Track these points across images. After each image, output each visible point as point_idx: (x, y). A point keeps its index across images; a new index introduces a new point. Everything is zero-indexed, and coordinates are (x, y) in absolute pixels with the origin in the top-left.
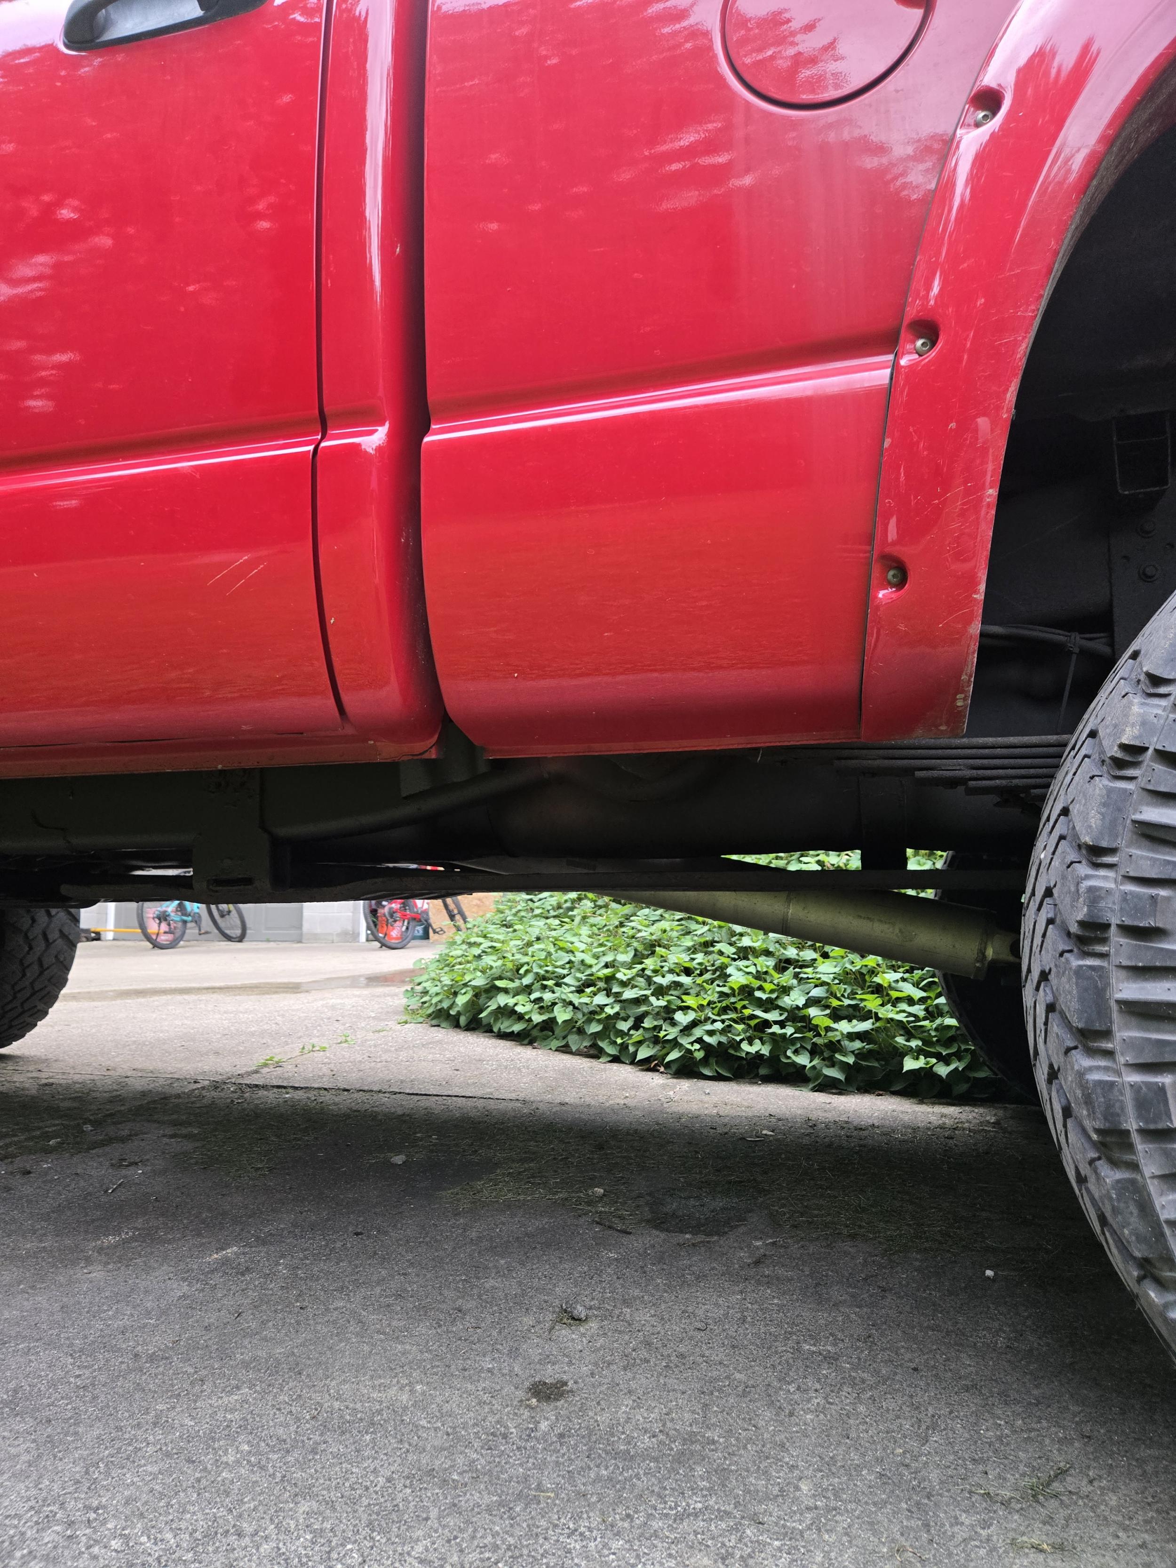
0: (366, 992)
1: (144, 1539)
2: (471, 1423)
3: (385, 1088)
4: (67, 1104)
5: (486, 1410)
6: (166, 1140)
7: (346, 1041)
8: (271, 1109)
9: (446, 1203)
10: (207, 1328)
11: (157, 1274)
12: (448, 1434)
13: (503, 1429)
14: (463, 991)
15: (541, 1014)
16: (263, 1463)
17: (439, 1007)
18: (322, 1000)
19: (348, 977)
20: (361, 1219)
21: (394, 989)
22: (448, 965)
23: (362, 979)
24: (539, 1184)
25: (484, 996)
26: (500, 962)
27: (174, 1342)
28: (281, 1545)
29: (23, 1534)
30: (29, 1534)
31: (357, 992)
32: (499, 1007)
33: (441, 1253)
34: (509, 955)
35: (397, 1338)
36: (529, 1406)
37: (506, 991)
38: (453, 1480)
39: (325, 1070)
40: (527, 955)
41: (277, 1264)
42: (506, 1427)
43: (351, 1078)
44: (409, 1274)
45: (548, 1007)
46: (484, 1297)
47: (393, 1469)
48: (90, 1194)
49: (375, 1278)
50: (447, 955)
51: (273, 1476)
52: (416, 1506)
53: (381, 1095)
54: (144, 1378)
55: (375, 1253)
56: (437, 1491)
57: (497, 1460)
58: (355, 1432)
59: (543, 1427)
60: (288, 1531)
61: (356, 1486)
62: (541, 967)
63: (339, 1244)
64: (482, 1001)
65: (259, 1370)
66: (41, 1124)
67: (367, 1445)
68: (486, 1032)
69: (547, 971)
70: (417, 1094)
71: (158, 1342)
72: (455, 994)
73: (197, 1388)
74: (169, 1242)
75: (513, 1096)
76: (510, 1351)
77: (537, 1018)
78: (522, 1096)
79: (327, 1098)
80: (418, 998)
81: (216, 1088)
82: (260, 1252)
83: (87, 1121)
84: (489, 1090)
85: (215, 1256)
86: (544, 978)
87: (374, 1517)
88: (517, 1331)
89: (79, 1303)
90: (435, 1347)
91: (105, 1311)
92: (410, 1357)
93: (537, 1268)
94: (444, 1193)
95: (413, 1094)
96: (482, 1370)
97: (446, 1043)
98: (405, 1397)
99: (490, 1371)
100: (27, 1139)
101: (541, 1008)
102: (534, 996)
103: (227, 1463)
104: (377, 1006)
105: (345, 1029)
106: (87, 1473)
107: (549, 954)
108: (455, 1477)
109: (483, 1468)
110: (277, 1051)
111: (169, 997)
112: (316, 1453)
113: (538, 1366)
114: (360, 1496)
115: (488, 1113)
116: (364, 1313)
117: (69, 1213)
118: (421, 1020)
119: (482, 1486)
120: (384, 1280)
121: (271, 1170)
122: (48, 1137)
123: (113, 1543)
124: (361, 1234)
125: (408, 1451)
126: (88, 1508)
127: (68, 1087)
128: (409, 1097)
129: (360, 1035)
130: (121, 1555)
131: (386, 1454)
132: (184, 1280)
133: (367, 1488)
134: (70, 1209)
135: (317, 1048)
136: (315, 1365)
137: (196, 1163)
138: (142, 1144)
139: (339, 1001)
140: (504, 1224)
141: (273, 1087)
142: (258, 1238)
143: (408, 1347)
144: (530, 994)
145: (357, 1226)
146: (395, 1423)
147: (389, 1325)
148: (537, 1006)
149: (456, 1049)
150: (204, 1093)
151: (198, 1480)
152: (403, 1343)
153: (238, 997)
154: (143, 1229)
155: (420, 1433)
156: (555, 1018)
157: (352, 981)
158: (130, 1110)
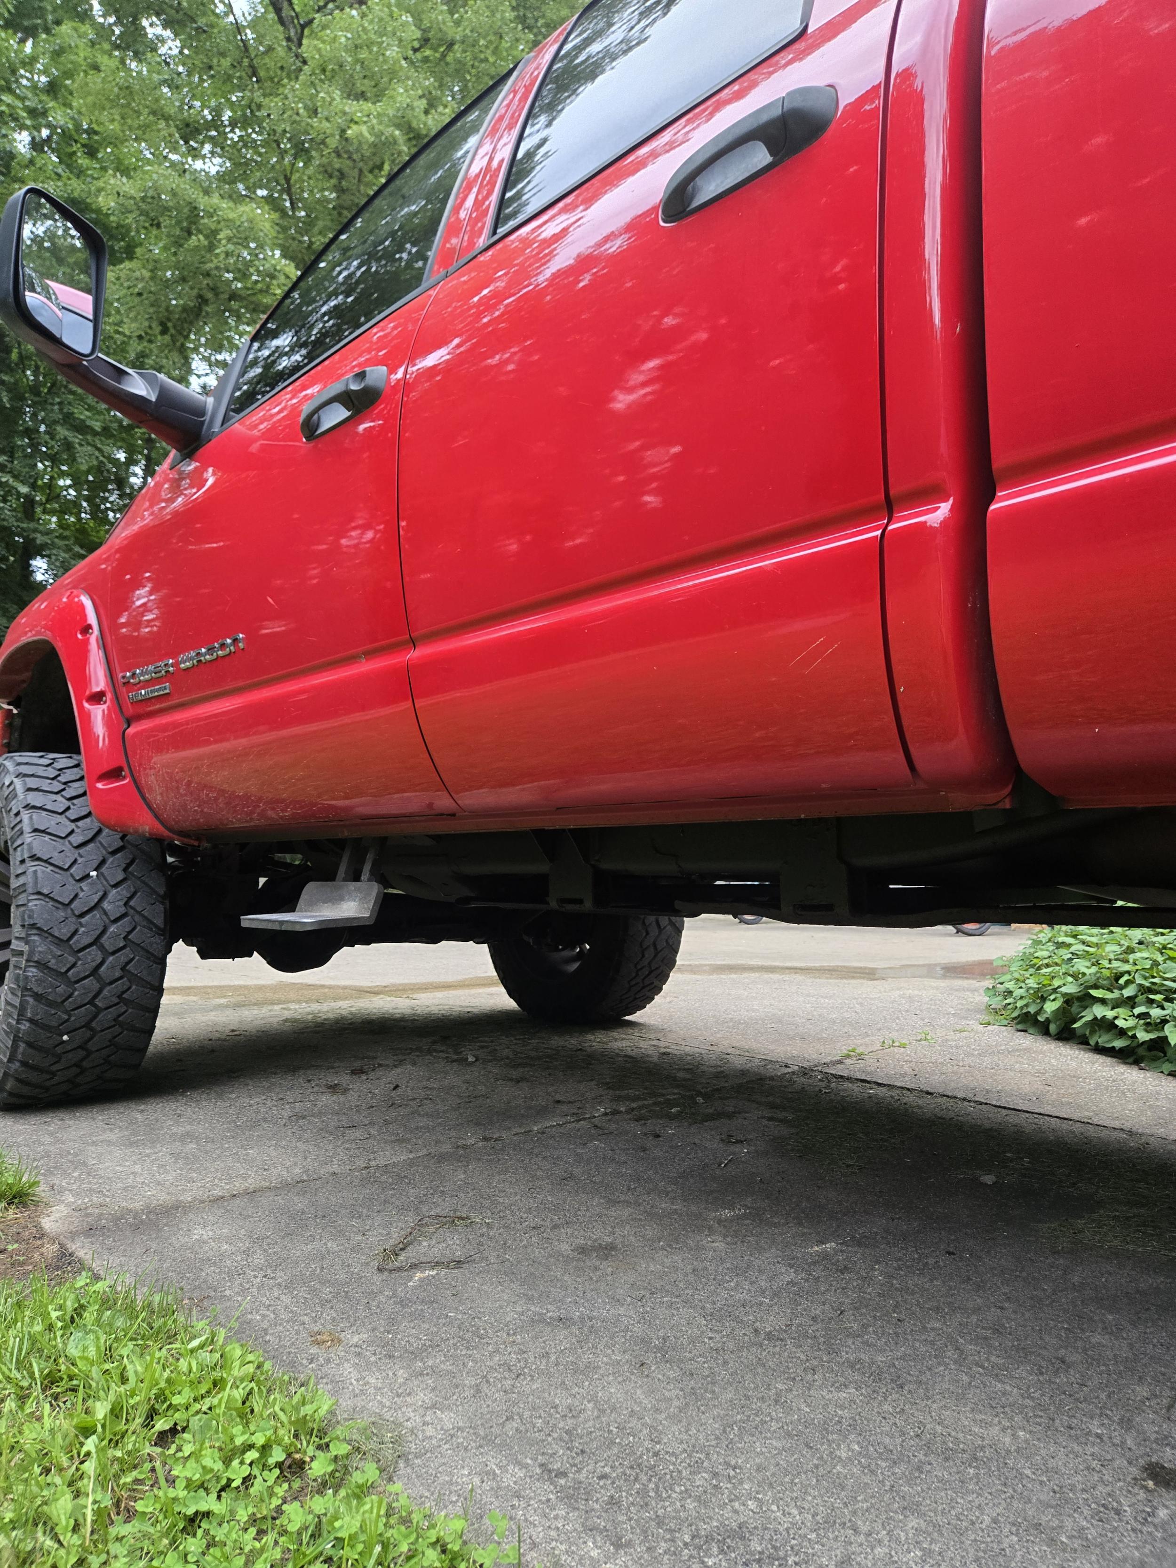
0: (942, 984)
1: (774, 1508)
2: (1080, 1487)
3: (970, 1096)
4: (681, 1075)
5: (1096, 1478)
6: (765, 1122)
7: (926, 1039)
8: (856, 1103)
9: (1042, 1237)
10: (814, 1319)
11: (767, 1255)
12: (1054, 1492)
13: (1115, 1504)
14: (1052, 997)
15: (1147, 1031)
16: (873, 1467)
17: (1025, 1011)
18: (899, 989)
19: (923, 966)
20: (953, 1237)
21: (973, 983)
22: (1032, 966)
23: (938, 969)
24: (1152, 1235)
25: (1076, 1004)
26: (1094, 969)
27: (787, 1326)
28: (893, 1553)
29: (680, 1472)
30: (684, 1473)
31: (934, 983)
32: (1096, 1018)
33: (1039, 1293)
34: (1105, 963)
35: (997, 1375)
36: (1145, 1487)
37: (1103, 1001)
38: (1062, 1542)
39: (907, 1068)
40: (1127, 961)
41: (873, 1269)
42: (1119, 1502)
43: (933, 1081)
44: (1006, 1309)
45: (1156, 1024)
46: (1090, 1353)
47: (998, 1511)
48: (706, 1165)
49: (970, 1305)
50: (1032, 954)
51: (882, 1482)
52: (1023, 1557)
53: (966, 1103)
54: (764, 1354)
55: (969, 1279)
56: (1045, 1548)
57: (1109, 1535)
58: (958, 1462)
59: (1161, 1515)
60: (898, 1541)
61: (962, 1518)
62: (1145, 978)
63: (931, 1261)
64: (1074, 1009)
65: (864, 1374)
66: (664, 1092)
67: (971, 1479)
68: (1081, 1043)
69: (1153, 983)
70: (1005, 1108)
71: (773, 1322)
72: (1043, 999)
73: (809, 1377)
74: (776, 1225)
75: (1117, 1124)
76: (1121, 1421)
77: (1143, 1036)
78: (1127, 1126)
79: (911, 1099)
80: (1000, 998)
81: (805, 1074)
82: (856, 1253)
83: (699, 1094)
84: (1087, 1114)
85: (816, 1248)
86: (1150, 990)
87: (981, 1554)
88: (1128, 1399)
89: (706, 1269)
90: (1036, 1395)
91: (728, 1282)
92: (1011, 1399)
93: (1151, 1333)
94: (1040, 1226)
95: (1000, 1107)
96: (1089, 1433)
97: (1034, 1052)
98: (1007, 1440)
99: (1098, 1436)
100: (655, 1104)
101: (1148, 1024)
102: (1137, 1011)
103: (840, 1457)
104: (956, 1002)
105: (925, 1025)
106: (724, 1431)
107: (1156, 964)
108: (1064, 1540)
109: (1095, 1538)
110: (859, 1042)
111: (757, 975)
112: (922, 1472)
113: (1154, 1446)
114: (966, 1528)
115: (1088, 1141)
116: (961, 1341)
117: (692, 1181)
118: (1005, 1022)
119: (1093, 1558)
120: (979, 1309)
121: (861, 1169)
122: (670, 1104)
123: (750, 1503)
124: (953, 1254)
125: (1013, 1497)
126: (727, 1464)
127: (681, 1058)
128: (996, 1110)
129: (940, 1032)
130: (757, 1516)
131: (990, 1493)
132: (791, 1266)
133: (973, 1523)
134: (692, 1176)
135: (896, 1044)
136: (916, 1382)
137: (792, 1150)
138: (746, 1123)
139: (916, 992)
140: (1110, 1274)
141: (857, 1080)
142: (853, 1238)
143: (1008, 1388)
144: (1133, 1007)
145: (949, 1244)
146: (998, 1465)
147: (988, 1359)
148: (1142, 1022)
149: (1046, 1060)
150: (795, 1078)
151: (817, 1467)
152: (1004, 1383)
153: (818, 980)
154: (753, 1208)
155: (1024, 1482)
156: (1166, 1037)
157: (930, 970)
158: (733, 1088)
